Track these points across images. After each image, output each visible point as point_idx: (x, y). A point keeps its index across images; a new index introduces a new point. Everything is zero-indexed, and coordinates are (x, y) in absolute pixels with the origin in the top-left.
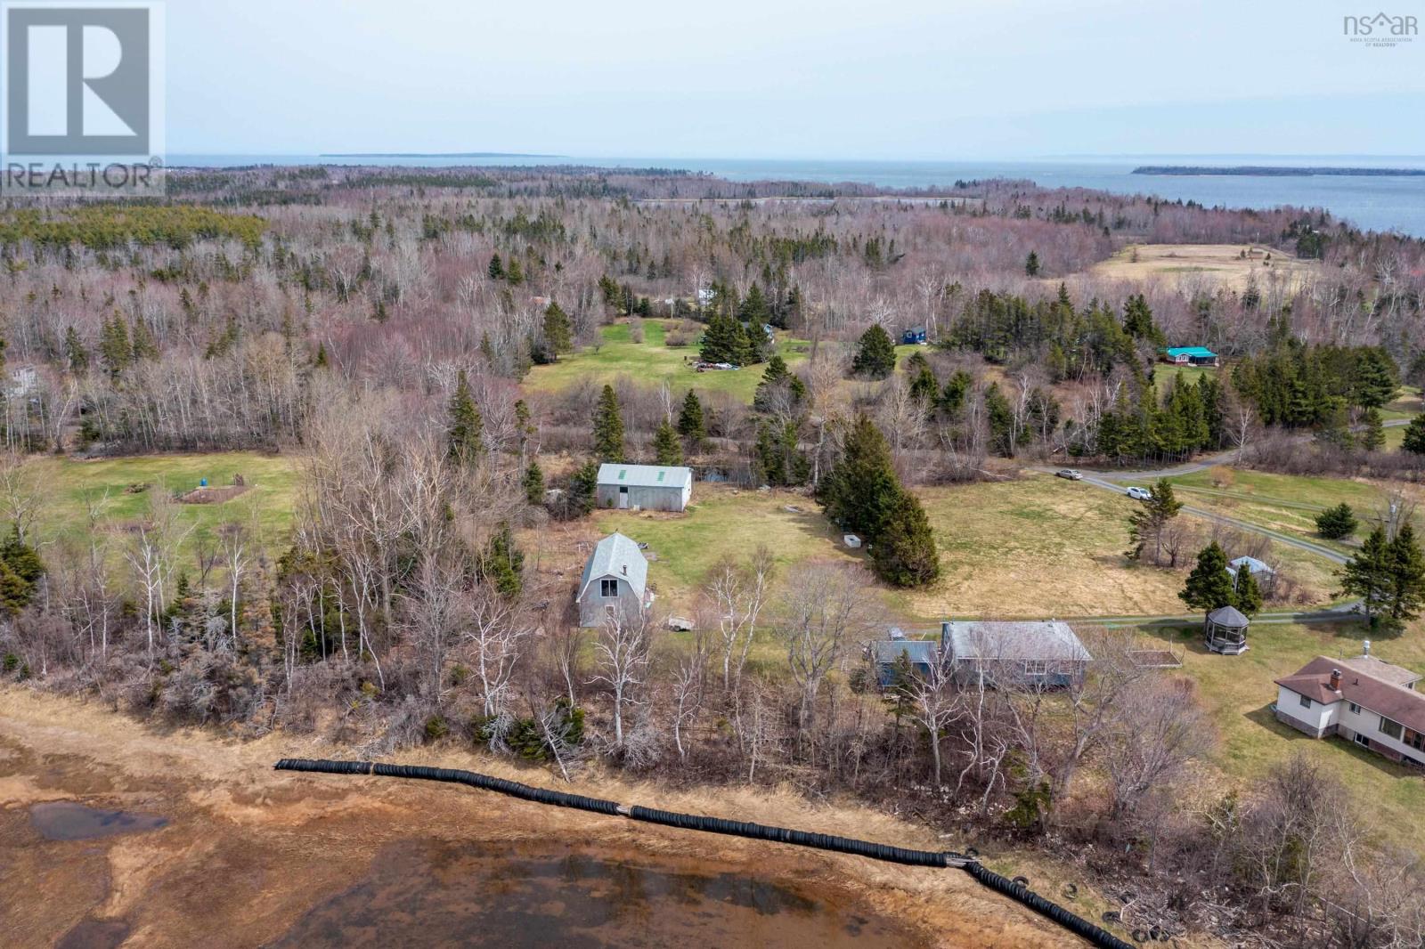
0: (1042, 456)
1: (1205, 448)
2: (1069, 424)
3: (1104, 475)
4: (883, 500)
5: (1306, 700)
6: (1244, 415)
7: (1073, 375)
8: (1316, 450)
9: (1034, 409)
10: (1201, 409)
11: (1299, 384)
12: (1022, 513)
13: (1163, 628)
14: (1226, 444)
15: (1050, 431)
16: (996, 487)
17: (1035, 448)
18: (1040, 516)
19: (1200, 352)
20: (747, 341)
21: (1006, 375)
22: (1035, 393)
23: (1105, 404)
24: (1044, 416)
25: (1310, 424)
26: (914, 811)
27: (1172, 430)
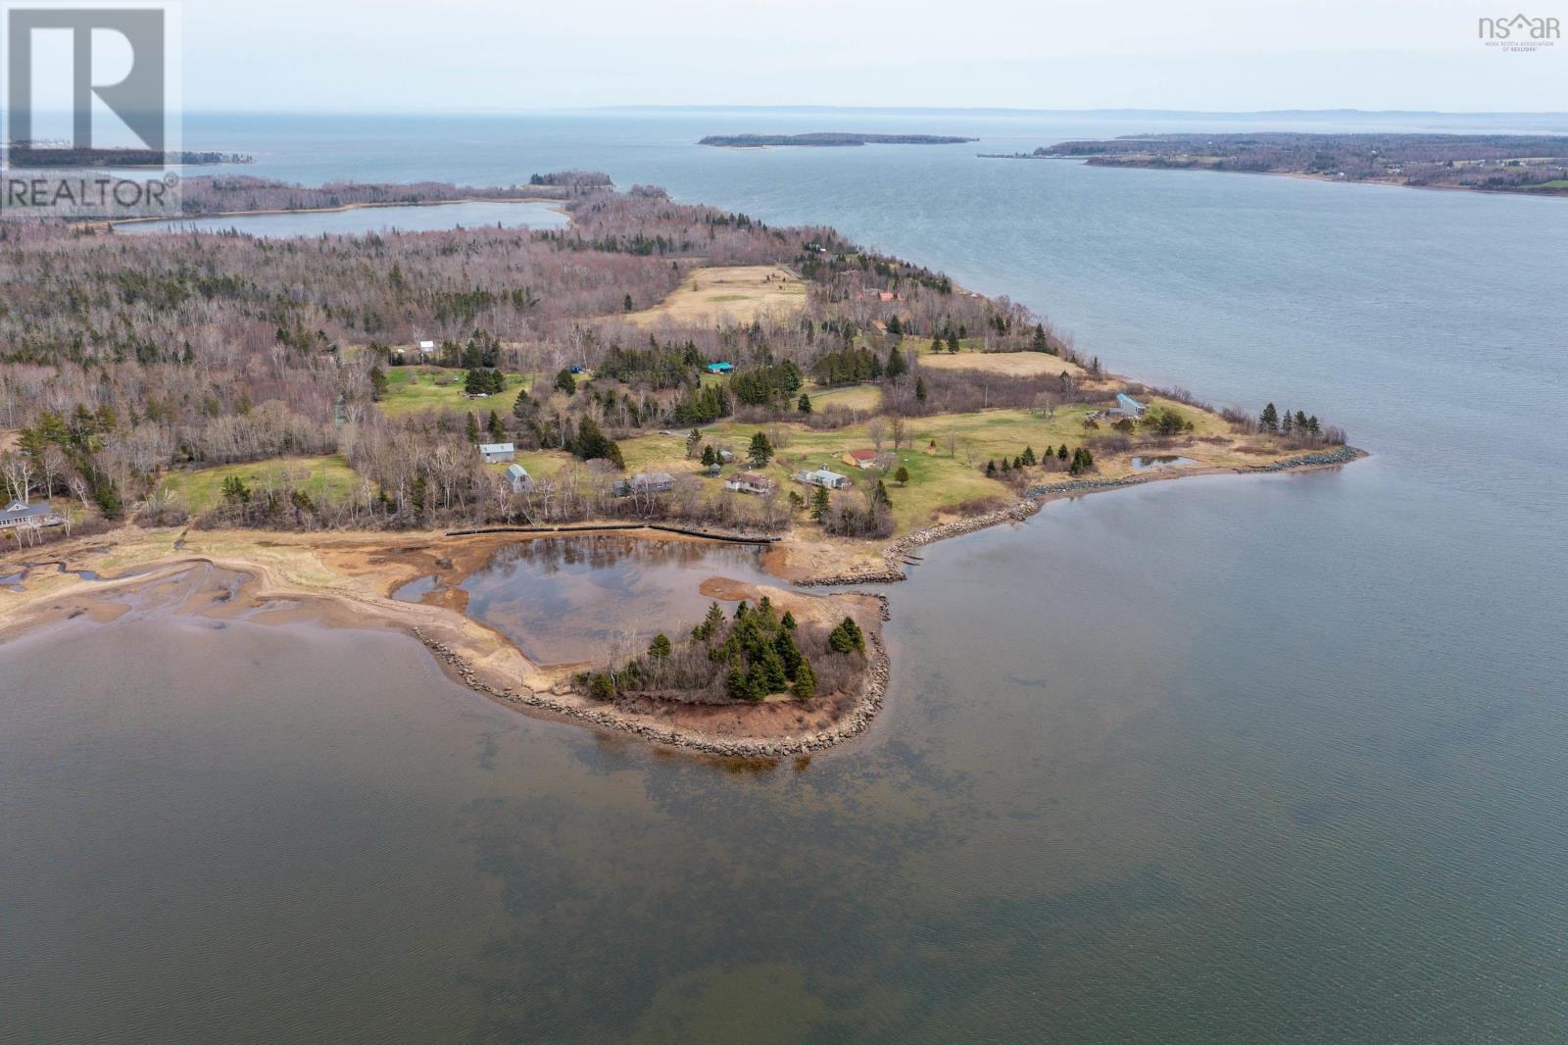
0: (653, 426)
1: (721, 416)
2: (663, 410)
3: (682, 431)
4: (603, 444)
5: (732, 482)
6: (733, 401)
7: (662, 386)
8: (763, 413)
9: (647, 405)
10: (716, 401)
11: (758, 384)
12: (648, 448)
13: (698, 473)
14: (729, 415)
15: (655, 414)
16: (636, 440)
17: (650, 423)
18: (655, 448)
19: (726, 366)
20: (493, 381)
21: (631, 388)
22: (647, 398)
23: (676, 400)
24: (651, 408)
25: (762, 403)
26: (632, 519)
27: (704, 410)
